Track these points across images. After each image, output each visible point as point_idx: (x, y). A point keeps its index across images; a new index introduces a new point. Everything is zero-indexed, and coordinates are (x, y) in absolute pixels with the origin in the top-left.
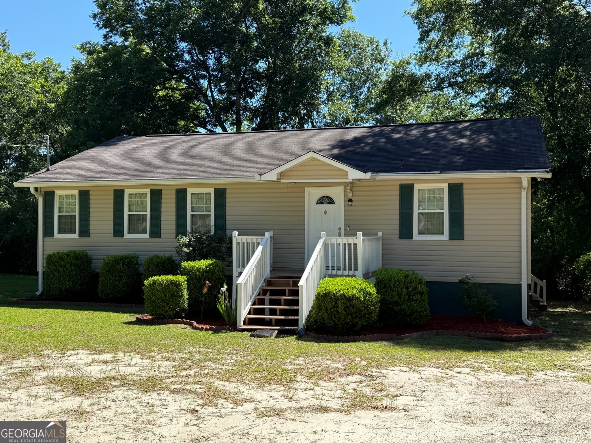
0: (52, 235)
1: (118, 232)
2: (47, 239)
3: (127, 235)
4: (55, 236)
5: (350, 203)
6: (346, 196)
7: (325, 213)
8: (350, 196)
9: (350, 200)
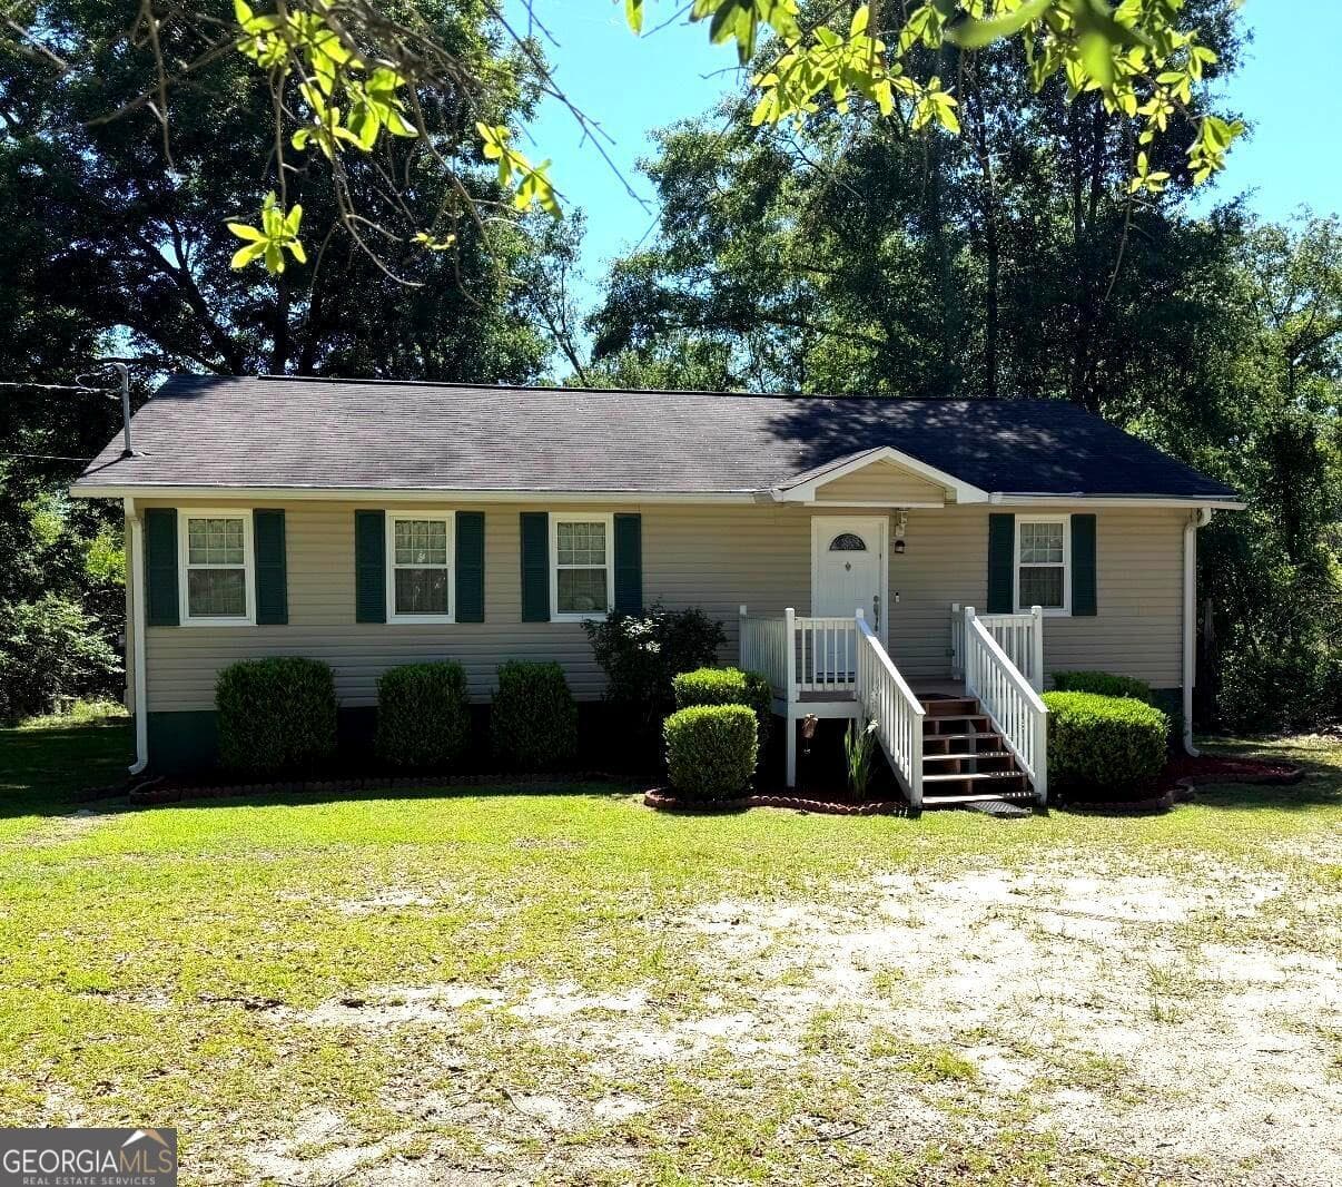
0: (173, 619)
1: (370, 607)
2: (161, 633)
3: (393, 618)
4: (183, 623)
5: (900, 549)
6: (892, 533)
7: (848, 567)
8: (900, 534)
9: (900, 543)
